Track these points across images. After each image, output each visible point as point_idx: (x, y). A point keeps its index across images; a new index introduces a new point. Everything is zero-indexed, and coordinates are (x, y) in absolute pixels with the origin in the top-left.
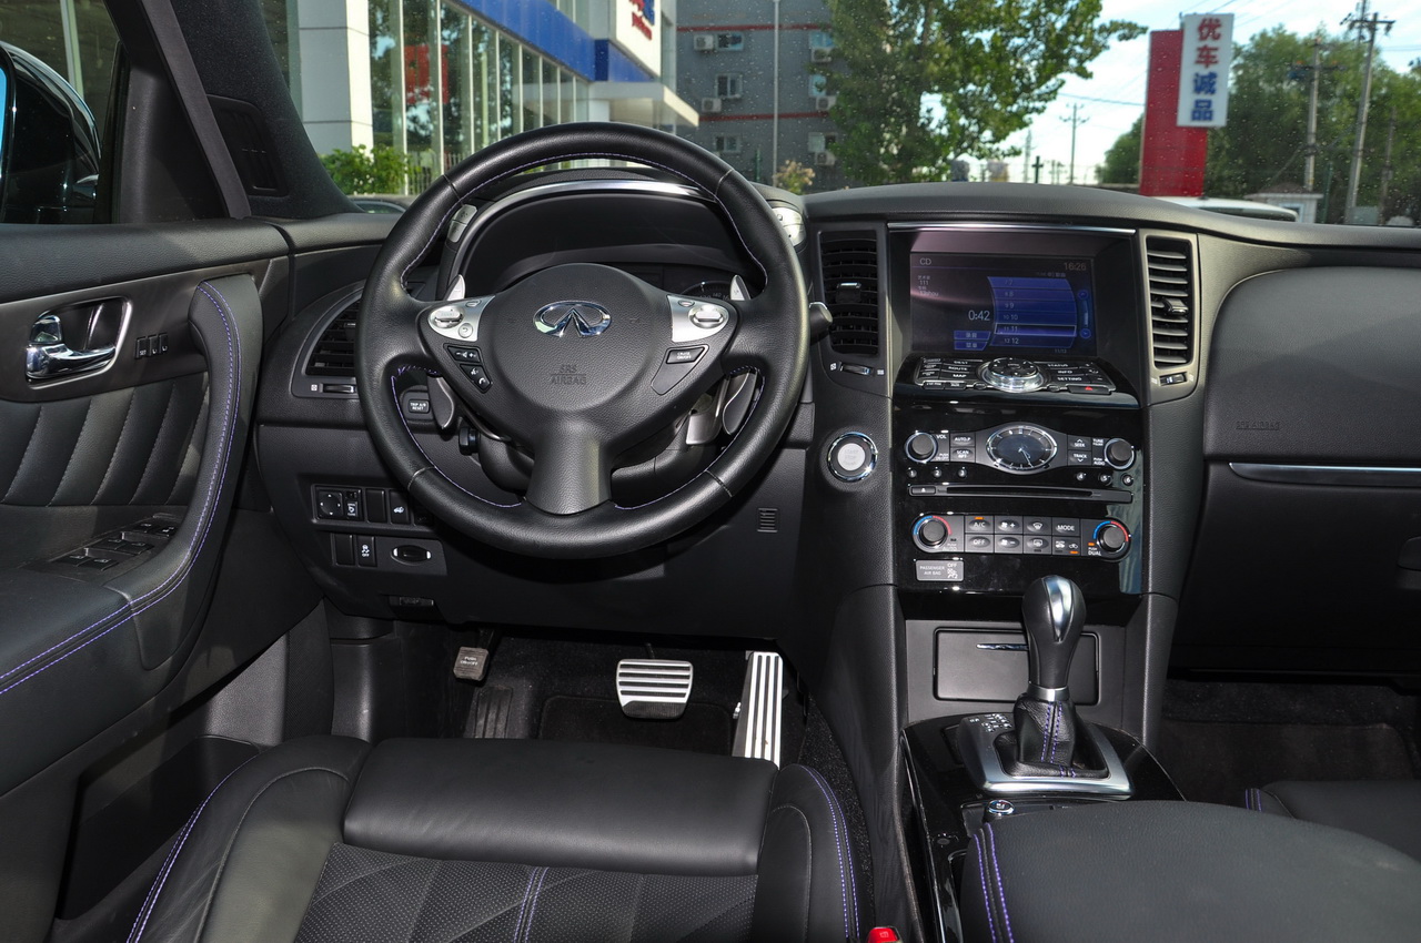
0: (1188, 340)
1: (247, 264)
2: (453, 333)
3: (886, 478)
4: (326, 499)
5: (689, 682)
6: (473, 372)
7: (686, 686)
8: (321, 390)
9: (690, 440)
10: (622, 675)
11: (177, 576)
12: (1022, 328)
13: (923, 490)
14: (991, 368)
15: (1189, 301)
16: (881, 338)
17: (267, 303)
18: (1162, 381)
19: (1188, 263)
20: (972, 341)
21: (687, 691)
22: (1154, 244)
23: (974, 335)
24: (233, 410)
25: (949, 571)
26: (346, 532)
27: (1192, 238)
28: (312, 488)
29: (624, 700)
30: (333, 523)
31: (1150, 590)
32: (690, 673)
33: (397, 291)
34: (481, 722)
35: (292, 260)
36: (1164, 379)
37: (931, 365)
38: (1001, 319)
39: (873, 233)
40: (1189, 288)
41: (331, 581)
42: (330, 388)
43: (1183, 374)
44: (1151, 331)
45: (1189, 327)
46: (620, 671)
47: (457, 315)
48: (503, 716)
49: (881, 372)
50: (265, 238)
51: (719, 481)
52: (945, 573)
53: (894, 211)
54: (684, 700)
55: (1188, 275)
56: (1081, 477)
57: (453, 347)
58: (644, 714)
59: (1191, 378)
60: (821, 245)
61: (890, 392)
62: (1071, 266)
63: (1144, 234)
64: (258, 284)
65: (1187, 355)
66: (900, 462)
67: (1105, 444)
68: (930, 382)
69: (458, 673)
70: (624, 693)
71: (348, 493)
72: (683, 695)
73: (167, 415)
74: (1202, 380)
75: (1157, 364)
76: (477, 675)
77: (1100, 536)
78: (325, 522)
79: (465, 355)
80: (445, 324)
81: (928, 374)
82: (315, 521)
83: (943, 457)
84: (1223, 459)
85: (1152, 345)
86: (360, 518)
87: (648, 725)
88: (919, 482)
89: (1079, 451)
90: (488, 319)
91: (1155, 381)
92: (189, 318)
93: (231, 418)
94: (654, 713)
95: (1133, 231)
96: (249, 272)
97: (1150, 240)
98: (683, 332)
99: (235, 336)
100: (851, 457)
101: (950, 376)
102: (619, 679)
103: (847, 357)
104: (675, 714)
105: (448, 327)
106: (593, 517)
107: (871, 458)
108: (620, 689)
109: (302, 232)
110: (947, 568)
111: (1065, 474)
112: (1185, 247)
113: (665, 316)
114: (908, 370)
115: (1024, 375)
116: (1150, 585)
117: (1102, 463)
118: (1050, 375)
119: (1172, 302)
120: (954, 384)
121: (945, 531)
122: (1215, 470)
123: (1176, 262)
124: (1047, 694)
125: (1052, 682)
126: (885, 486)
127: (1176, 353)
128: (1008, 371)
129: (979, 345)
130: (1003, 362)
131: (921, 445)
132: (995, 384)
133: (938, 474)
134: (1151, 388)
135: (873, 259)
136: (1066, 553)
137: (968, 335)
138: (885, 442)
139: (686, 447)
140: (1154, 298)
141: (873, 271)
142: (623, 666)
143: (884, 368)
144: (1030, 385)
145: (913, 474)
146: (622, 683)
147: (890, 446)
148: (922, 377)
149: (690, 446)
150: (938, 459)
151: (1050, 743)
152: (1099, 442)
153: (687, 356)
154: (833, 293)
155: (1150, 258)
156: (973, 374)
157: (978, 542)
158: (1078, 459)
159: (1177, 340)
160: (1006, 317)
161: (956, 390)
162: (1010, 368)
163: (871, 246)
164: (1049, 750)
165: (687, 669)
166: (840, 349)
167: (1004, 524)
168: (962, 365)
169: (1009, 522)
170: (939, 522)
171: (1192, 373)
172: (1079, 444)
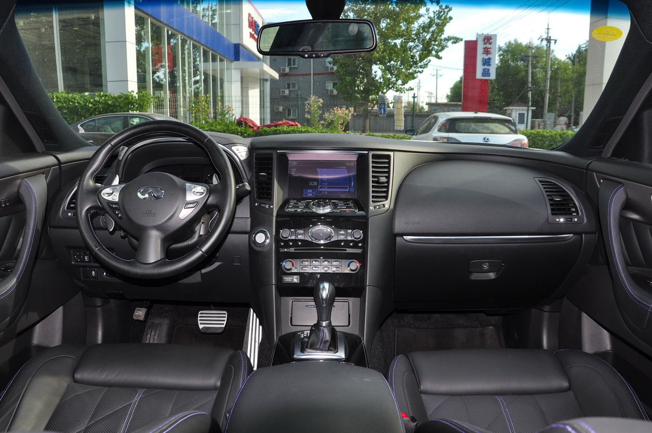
0: (387, 192)
1: (41, 170)
2: (110, 198)
3: (272, 245)
4: (77, 255)
5: (226, 319)
6: (117, 213)
7: (224, 320)
8: (72, 215)
9: (201, 233)
10: (200, 317)
11: (10, 288)
12: (329, 188)
13: (286, 250)
14: (313, 204)
15: (388, 177)
16: (272, 193)
17: (49, 186)
18: (374, 208)
19: (389, 163)
20: (310, 193)
21: (225, 323)
22: (374, 156)
23: (311, 191)
24: (34, 226)
25: (294, 279)
26: (86, 267)
27: (391, 154)
28: (72, 251)
29: (201, 326)
30: (80, 264)
31: (367, 284)
32: (226, 315)
33: (91, 183)
34: (149, 336)
35: (60, 167)
36: (375, 207)
37: (292, 203)
38: (321, 185)
39: (272, 154)
40: (389, 172)
41: (82, 285)
42: (76, 214)
43: (384, 205)
44: (371, 189)
45: (387, 187)
46: (199, 315)
47: (111, 192)
48: (157, 334)
49: (272, 207)
50: (49, 160)
51: (201, 251)
52: (292, 280)
53: (279, 146)
54: (224, 326)
55: (389, 168)
56: (342, 244)
57: (110, 203)
58: (208, 332)
59: (387, 206)
60: (255, 158)
61: (275, 214)
62: (348, 164)
63: (371, 153)
64: (46, 178)
65: (386, 198)
66: (278, 239)
67: (352, 232)
69: (135, 318)
70: (201, 324)
71: (85, 252)
72: (223, 324)
73: (11, 227)
74: (392, 206)
75: (373, 201)
76: (142, 318)
77: (349, 266)
78: (77, 263)
79: (114, 206)
80: (107, 195)
81: (290, 206)
82: (73, 263)
83: (293, 238)
84: (402, 235)
85: (371, 194)
86: (90, 262)
87: (210, 336)
88: (284, 247)
89: (342, 235)
90: (122, 193)
91: (371, 208)
92: (18, 192)
93: (33, 230)
94: (212, 331)
95: (367, 152)
96: (43, 173)
97: (373, 155)
98: (190, 197)
99: (35, 198)
100: (260, 238)
101: (298, 207)
102: (199, 319)
103: (262, 201)
104: (220, 331)
105: (109, 196)
106: (158, 264)
107: (267, 238)
108: (199, 322)
109: (63, 157)
111: (337, 243)
112: (388, 157)
113: (184, 191)
114: (285, 203)
115: (325, 206)
117: (351, 239)
118: (335, 206)
119: (381, 178)
120: (299, 210)
121: (293, 265)
122: (398, 239)
123: (384, 163)
124: (322, 324)
125: (324, 319)
126: (272, 248)
127: (381, 197)
128: (319, 205)
129: (313, 195)
130: (318, 202)
131: (285, 233)
132: (314, 210)
133: (291, 244)
134: (370, 210)
135: (271, 164)
136: (336, 272)
137: (309, 191)
138: (273, 232)
139: (200, 236)
140: (373, 177)
141: (271, 169)
142: (201, 313)
143: (273, 206)
144: (327, 210)
145: (282, 244)
146: (200, 320)
147: (274, 234)
148: (288, 208)
149: (202, 235)
150: (291, 238)
151: (322, 341)
152: (350, 231)
153: (192, 205)
154: (258, 177)
155: (373, 162)
156: (307, 206)
157: (305, 268)
158: (342, 237)
159: (382, 192)
160: (323, 184)
161: (299, 213)
162: (320, 204)
163: (271, 159)
164: (321, 344)
165: (225, 314)
166: (259, 197)
167: (314, 262)
168: (304, 203)
169: (316, 261)
170: (291, 261)
171: (388, 204)
172: (342, 232)
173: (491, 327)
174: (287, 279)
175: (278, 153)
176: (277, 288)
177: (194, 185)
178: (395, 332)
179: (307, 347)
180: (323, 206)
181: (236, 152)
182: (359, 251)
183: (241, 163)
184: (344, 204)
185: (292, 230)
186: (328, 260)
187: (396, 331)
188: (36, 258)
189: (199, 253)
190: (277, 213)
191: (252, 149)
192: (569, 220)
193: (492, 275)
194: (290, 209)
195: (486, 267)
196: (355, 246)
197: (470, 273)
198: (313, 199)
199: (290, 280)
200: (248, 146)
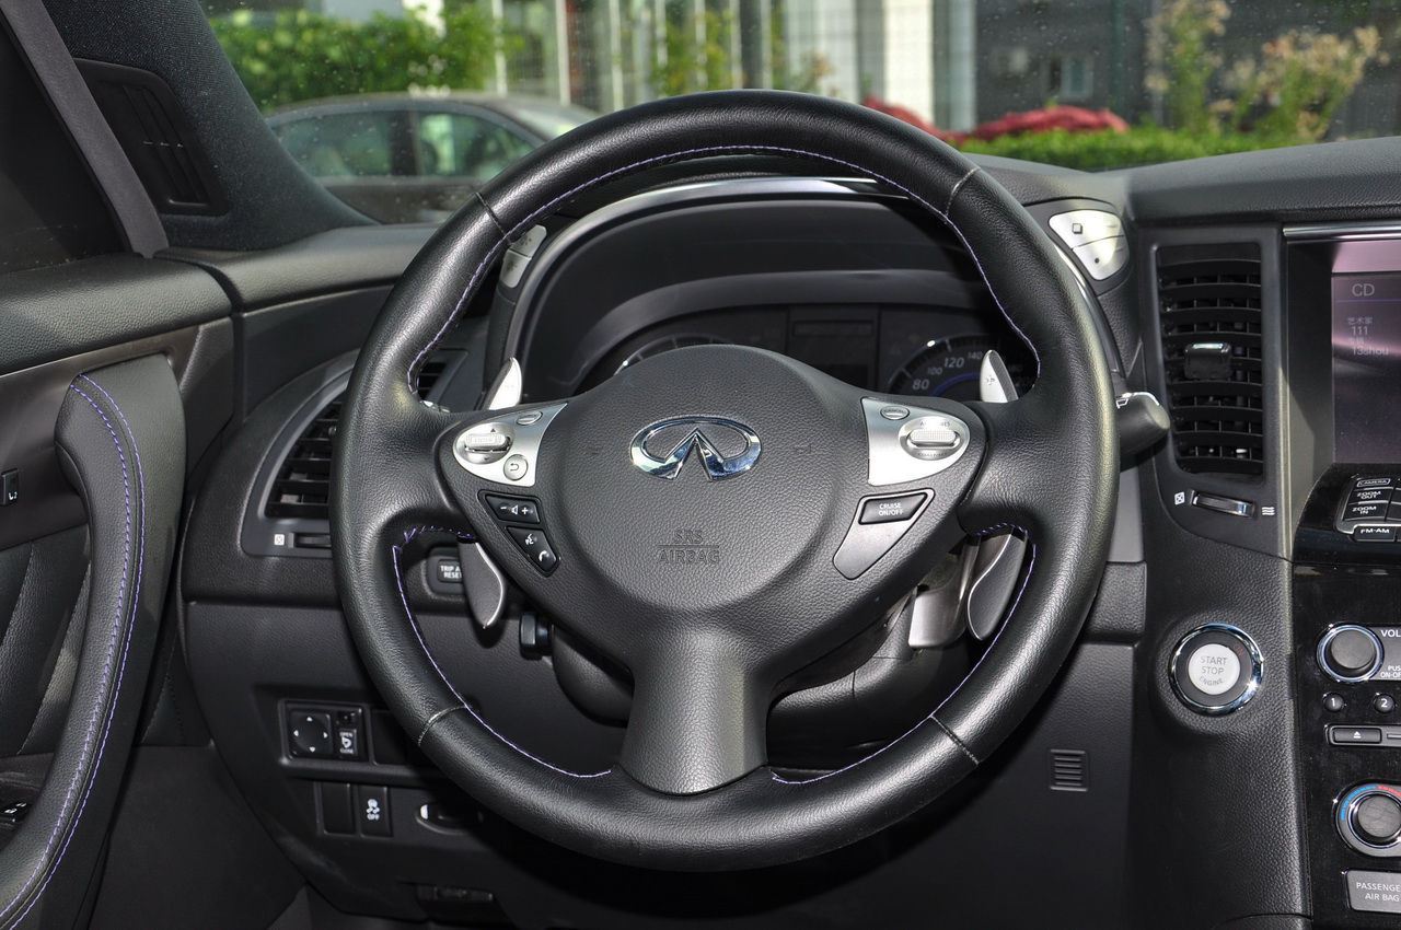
1: (157, 339)
2: (494, 472)
3: (1281, 710)
4: (303, 726)
6: (529, 541)
8: (291, 544)
9: (917, 639)
11: (19, 903)
13: (1357, 735)
16: (1268, 446)
17: (194, 404)
24: (130, 599)
26: (339, 779)
28: (281, 706)
30: (316, 765)
33: (403, 398)
35: (238, 324)
37: (1369, 491)
39: (1255, 248)
41: (316, 860)
42: (308, 540)
47: (501, 440)
49: (1268, 511)
50: (191, 290)
51: (953, 737)
53: (1296, 204)
57: (492, 494)
60: (1159, 270)
61: (1286, 545)
64: (178, 371)
66: (1308, 677)
68: (1368, 526)
71: (341, 714)
73: (20, 605)
78: (302, 764)
79: (514, 510)
80: (480, 457)
81: (1362, 510)
82: (285, 761)
83: (1394, 672)
86: (361, 756)
88: (1346, 719)
90: (555, 444)
92: (57, 440)
93: (127, 612)
96: (165, 352)
98: (888, 464)
99: (135, 469)
100: (1212, 669)
105: (487, 461)
106: (739, 796)
107: (1251, 668)
109: (253, 274)
113: (857, 434)
114: (1333, 492)
126: (1278, 726)
131: (1346, 644)
133: (1386, 704)
135: (1255, 297)
138: (1278, 638)
139: (909, 653)
141: (1255, 321)
145: (1335, 703)
148: (1351, 515)
149: (915, 649)
150: (1384, 675)
153: (897, 508)
154: (1179, 361)
163: (1253, 271)
166: (1192, 464)
170: (1390, 796)
174: (1373, 891)
175: (1284, 239)
177: (904, 408)
181: (1072, 241)
183: (1092, 290)
185: (1385, 633)
188: (136, 743)
189: (940, 750)
190: (1295, 542)
191: (1140, 224)
194: (1365, 525)
199: (1391, 898)
200: (1121, 213)
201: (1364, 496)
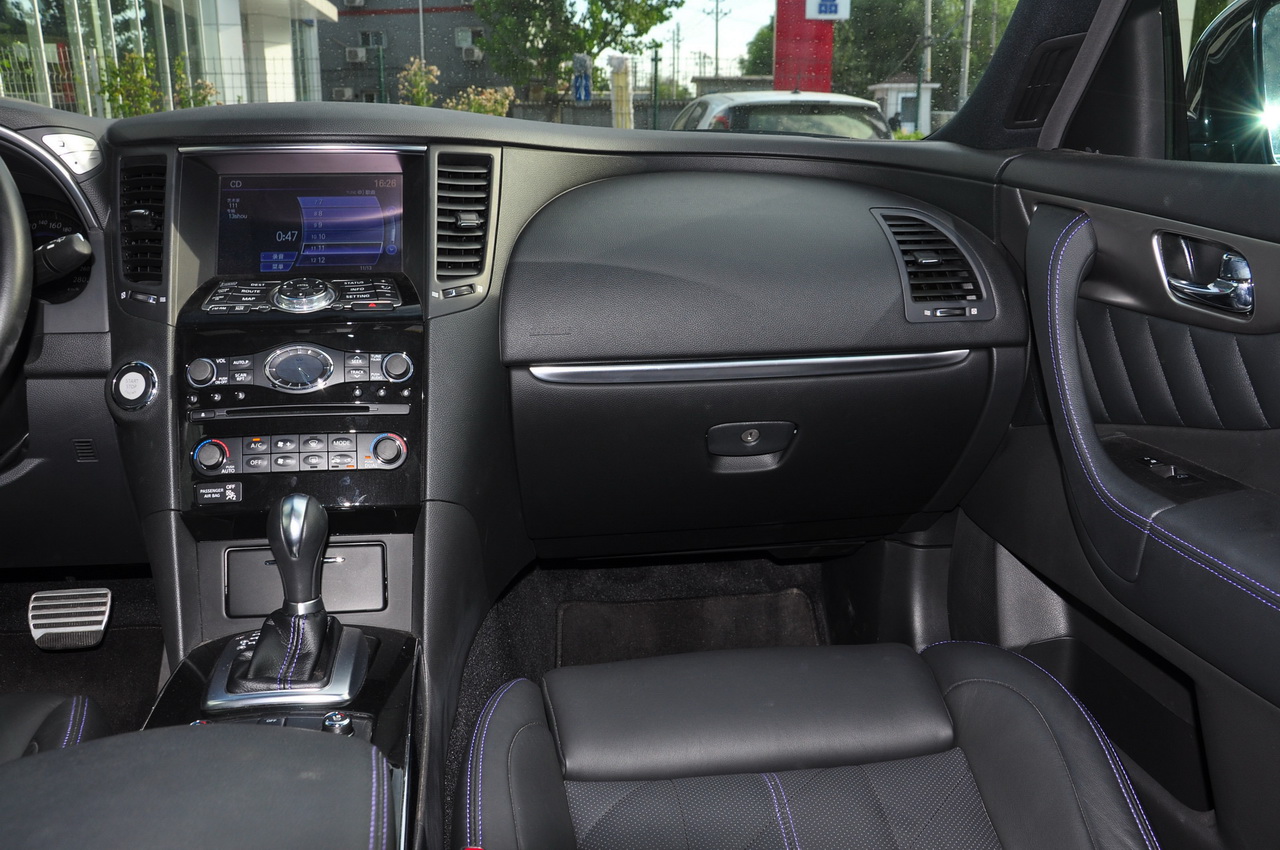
0: (481, 253)
3: (166, 404)
5: (107, 609)
7: (103, 613)
10: (34, 608)
12: (328, 247)
13: (203, 415)
14: (281, 292)
15: (484, 215)
16: (164, 264)
18: (444, 295)
19: (488, 176)
20: (279, 262)
21: (105, 618)
23: (281, 256)
25: (228, 493)
27: (495, 152)
29: (37, 634)
31: (428, 498)
32: (109, 600)
36: (446, 292)
37: (224, 288)
38: (309, 239)
39: (163, 158)
40: (486, 201)
43: (471, 286)
44: (435, 245)
45: (483, 240)
46: (32, 604)
49: (163, 300)
52: (223, 494)
54: (102, 627)
55: (487, 189)
56: (358, 392)
58: (59, 645)
59: (480, 290)
60: (122, 170)
61: (172, 318)
62: (381, 183)
63: (436, 151)
65: (478, 267)
66: (181, 387)
67: (383, 360)
68: (218, 306)
70: (36, 626)
72: (100, 623)
74: (496, 290)
75: (440, 278)
77: (376, 450)
81: (217, 298)
83: (224, 380)
84: (525, 364)
85: (435, 259)
87: (64, 657)
88: (198, 407)
89: (357, 368)
91: (436, 294)
94: (70, 643)
95: (425, 148)
97: (444, 159)
100: (132, 386)
101: (238, 300)
102: (31, 613)
103: (141, 285)
104: (92, 642)
107: (149, 383)
108: (32, 623)
110: (225, 490)
111: (343, 391)
112: (487, 161)
114: (206, 289)
115: (311, 294)
116: (428, 493)
117: (381, 379)
118: (341, 292)
119: (463, 216)
120: (240, 308)
121: (223, 454)
122: (517, 376)
123: (477, 176)
124: (295, 609)
125: (300, 596)
126: (165, 411)
127: (467, 266)
128: (294, 294)
129: (285, 266)
130: (295, 283)
131: (204, 371)
132: (284, 306)
133: (217, 397)
134: (431, 301)
135: (162, 185)
136: (341, 468)
137: (275, 256)
138: (166, 369)
140: (441, 212)
141: (161, 198)
142: (36, 599)
143: (166, 296)
144: (319, 303)
145: (194, 399)
146: (34, 617)
147: (170, 372)
148: (212, 302)
150: (218, 383)
151: (293, 656)
152: (377, 358)
154: (128, 220)
155: (441, 174)
156: (264, 296)
157: (255, 462)
158: (357, 376)
159: (468, 253)
160: (314, 237)
161: (240, 314)
162: (298, 289)
163: (162, 171)
164: (290, 664)
165: (105, 595)
166: (134, 276)
167: (280, 444)
168: (257, 287)
169: (285, 441)
170: (217, 445)
171: (481, 284)
172: (356, 362)
173: (795, 591)
174: (210, 493)
175: (180, 154)
176: (185, 518)
178: (557, 616)
179: (245, 677)
180: (307, 294)
181: (58, 151)
182: (403, 410)
183: (77, 184)
184: (367, 289)
185: (219, 361)
186: (319, 436)
187: (561, 613)
190: (180, 316)
191: (112, 145)
192: (958, 312)
193: (769, 462)
194: (215, 306)
195: (751, 439)
196: (393, 395)
197: (713, 457)
198: (283, 277)
199: (217, 496)
200: (99, 139)
201: (220, 291)
